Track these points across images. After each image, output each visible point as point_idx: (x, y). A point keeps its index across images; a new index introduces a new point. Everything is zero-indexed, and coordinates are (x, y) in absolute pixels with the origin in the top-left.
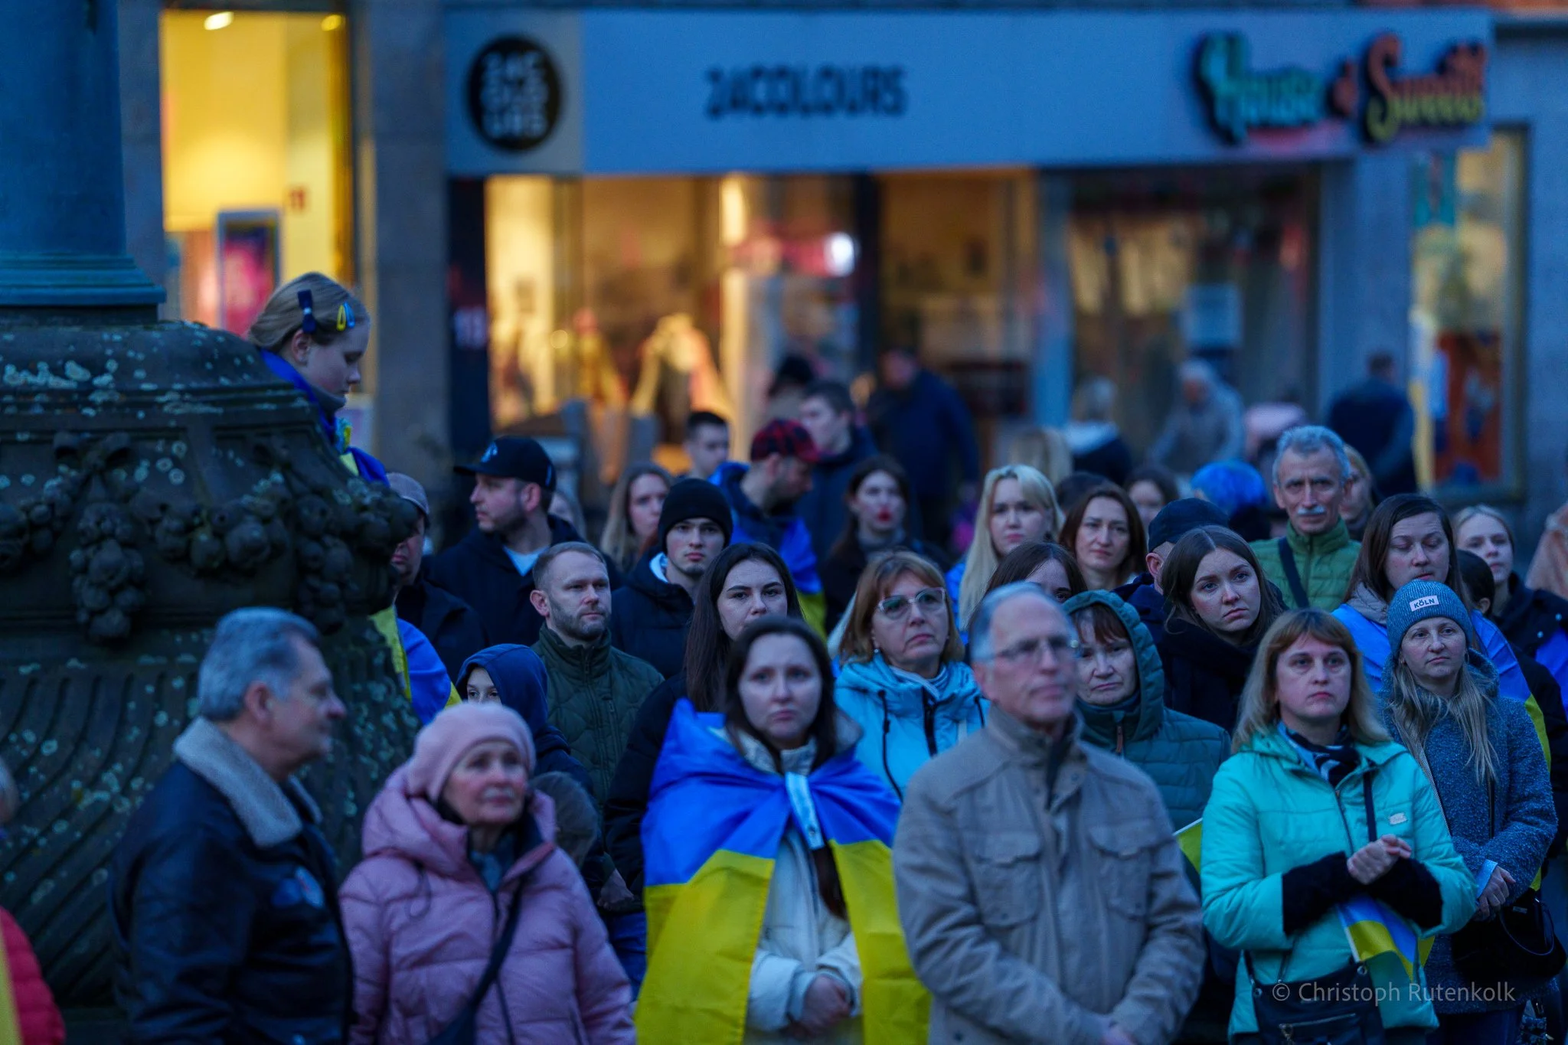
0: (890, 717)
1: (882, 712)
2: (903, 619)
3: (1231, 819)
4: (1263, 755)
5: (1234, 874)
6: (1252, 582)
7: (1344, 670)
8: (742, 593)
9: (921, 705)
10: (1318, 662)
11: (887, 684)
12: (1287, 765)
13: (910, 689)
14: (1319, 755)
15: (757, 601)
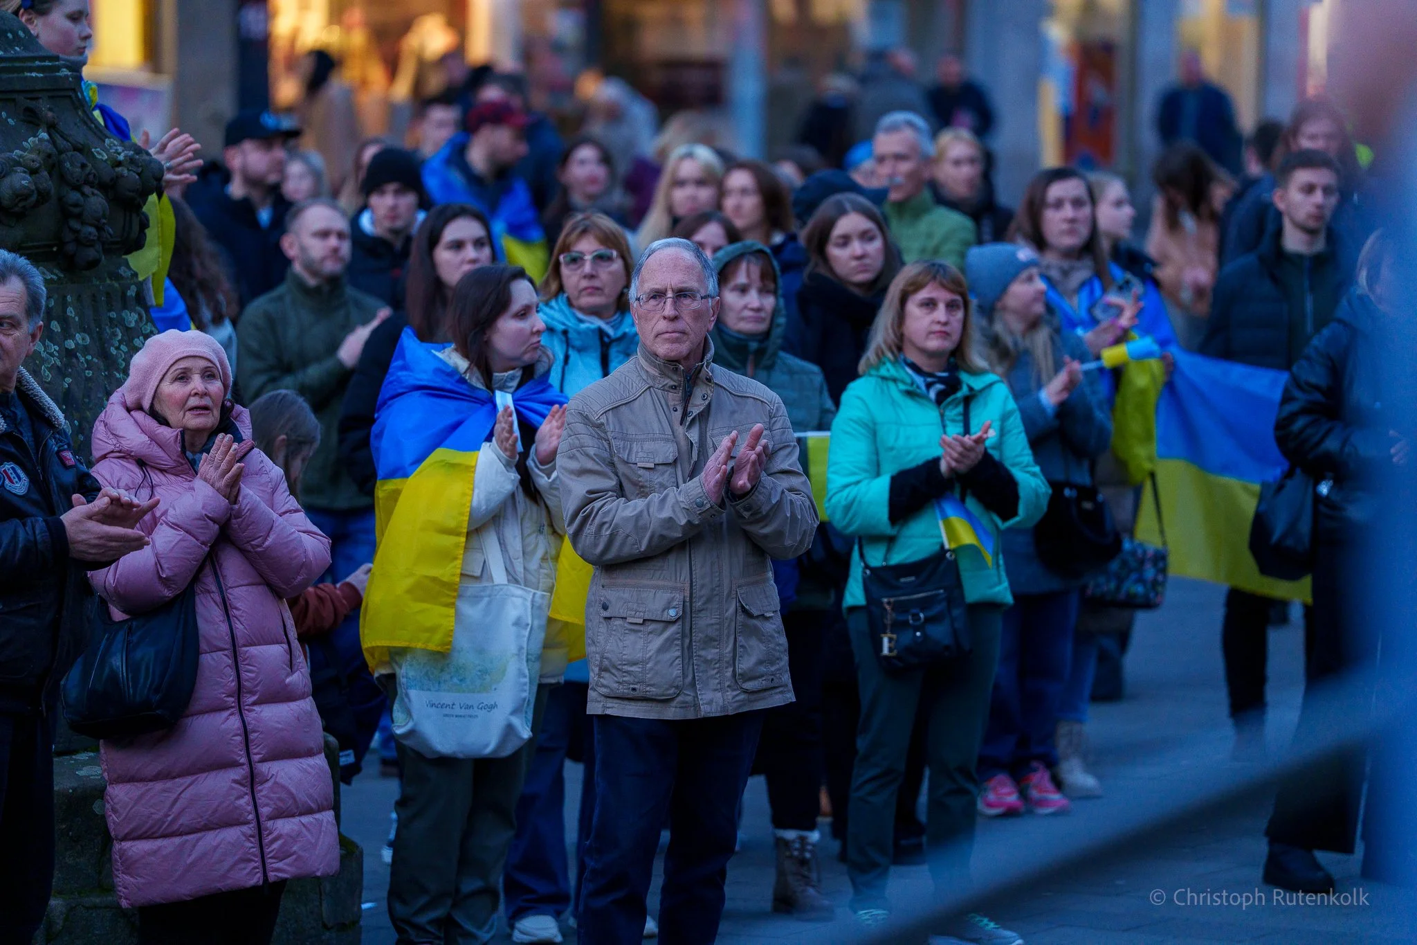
0: (571, 352)
1: (565, 346)
2: (579, 272)
3: (854, 429)
4: (884, 378)
5: (854, 474)
6: (877, 244)
7: (960, 315)
8: (458, 245)
9: (598, 343)
10: (941, 306)
11: (570, 324)
12: (902, 387)
13: (588, 329)
14: (929, 380)
15: (470, 252)
